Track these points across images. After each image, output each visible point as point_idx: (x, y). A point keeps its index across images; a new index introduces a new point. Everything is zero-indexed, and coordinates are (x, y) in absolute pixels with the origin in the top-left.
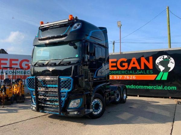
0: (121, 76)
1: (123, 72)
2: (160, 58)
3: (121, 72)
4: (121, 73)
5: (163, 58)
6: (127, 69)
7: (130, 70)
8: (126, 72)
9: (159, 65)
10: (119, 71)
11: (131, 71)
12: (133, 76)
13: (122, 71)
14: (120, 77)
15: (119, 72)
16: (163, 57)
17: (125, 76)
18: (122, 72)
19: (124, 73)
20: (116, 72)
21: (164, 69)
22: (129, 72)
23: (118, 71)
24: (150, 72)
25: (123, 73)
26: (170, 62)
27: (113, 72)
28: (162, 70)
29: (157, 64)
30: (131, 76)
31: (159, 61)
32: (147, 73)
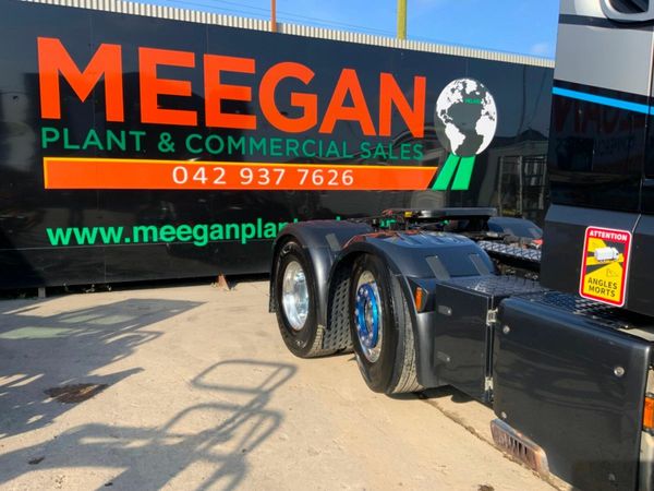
0: (281, 169)
1: (292, 145)
2: (453, 90)
3: (284, 144)
4: (283, 150)
5: (463, 92)
6: (314, 133)
7: (327, 138)
8: (310, 148)
9: (447, 121)
10: (272, 140)
11: (333, 143)
12: (340, 172)
13: (288, 141)
14: (273, 176)
15: (272, 147)
16: (461, 88)
17: (304, 169)
18: (288, 149)
19: (300, 150)
20: (252, 141)
21: (461, 143)
22: (325, 150)
23: (263, 141)
24: (412, 153)
25: (294, 149)
26: (483, 112)
27: (231, 139)
28: (454, 148)
29: (442, 118)
30: (333, 169)
31: (449, 105)
32: (403, 158)
